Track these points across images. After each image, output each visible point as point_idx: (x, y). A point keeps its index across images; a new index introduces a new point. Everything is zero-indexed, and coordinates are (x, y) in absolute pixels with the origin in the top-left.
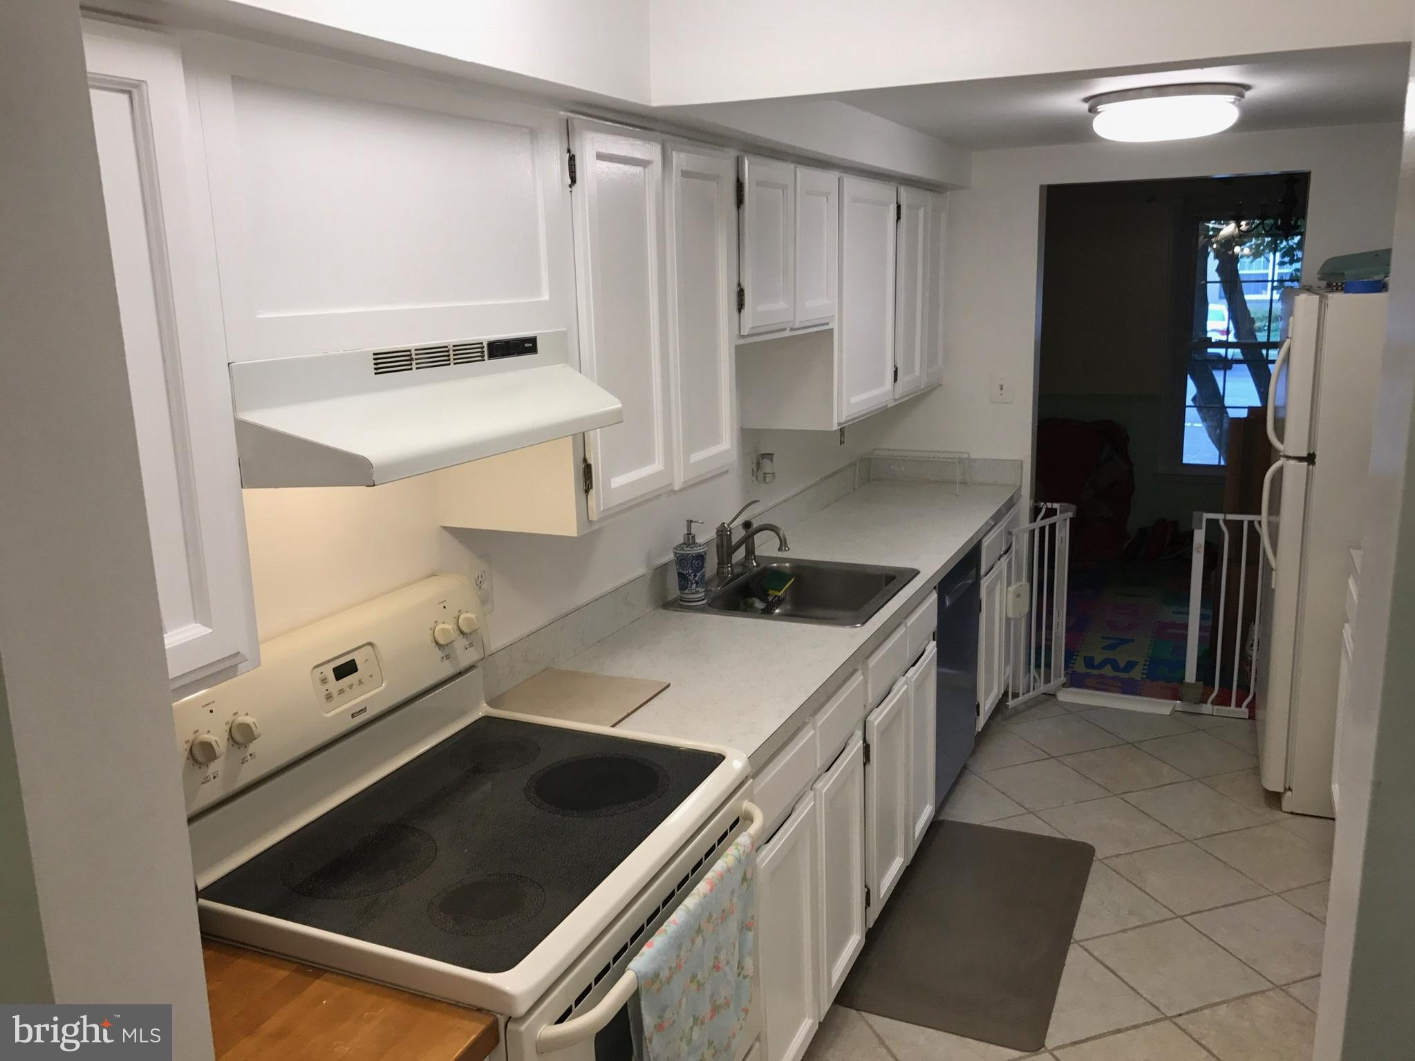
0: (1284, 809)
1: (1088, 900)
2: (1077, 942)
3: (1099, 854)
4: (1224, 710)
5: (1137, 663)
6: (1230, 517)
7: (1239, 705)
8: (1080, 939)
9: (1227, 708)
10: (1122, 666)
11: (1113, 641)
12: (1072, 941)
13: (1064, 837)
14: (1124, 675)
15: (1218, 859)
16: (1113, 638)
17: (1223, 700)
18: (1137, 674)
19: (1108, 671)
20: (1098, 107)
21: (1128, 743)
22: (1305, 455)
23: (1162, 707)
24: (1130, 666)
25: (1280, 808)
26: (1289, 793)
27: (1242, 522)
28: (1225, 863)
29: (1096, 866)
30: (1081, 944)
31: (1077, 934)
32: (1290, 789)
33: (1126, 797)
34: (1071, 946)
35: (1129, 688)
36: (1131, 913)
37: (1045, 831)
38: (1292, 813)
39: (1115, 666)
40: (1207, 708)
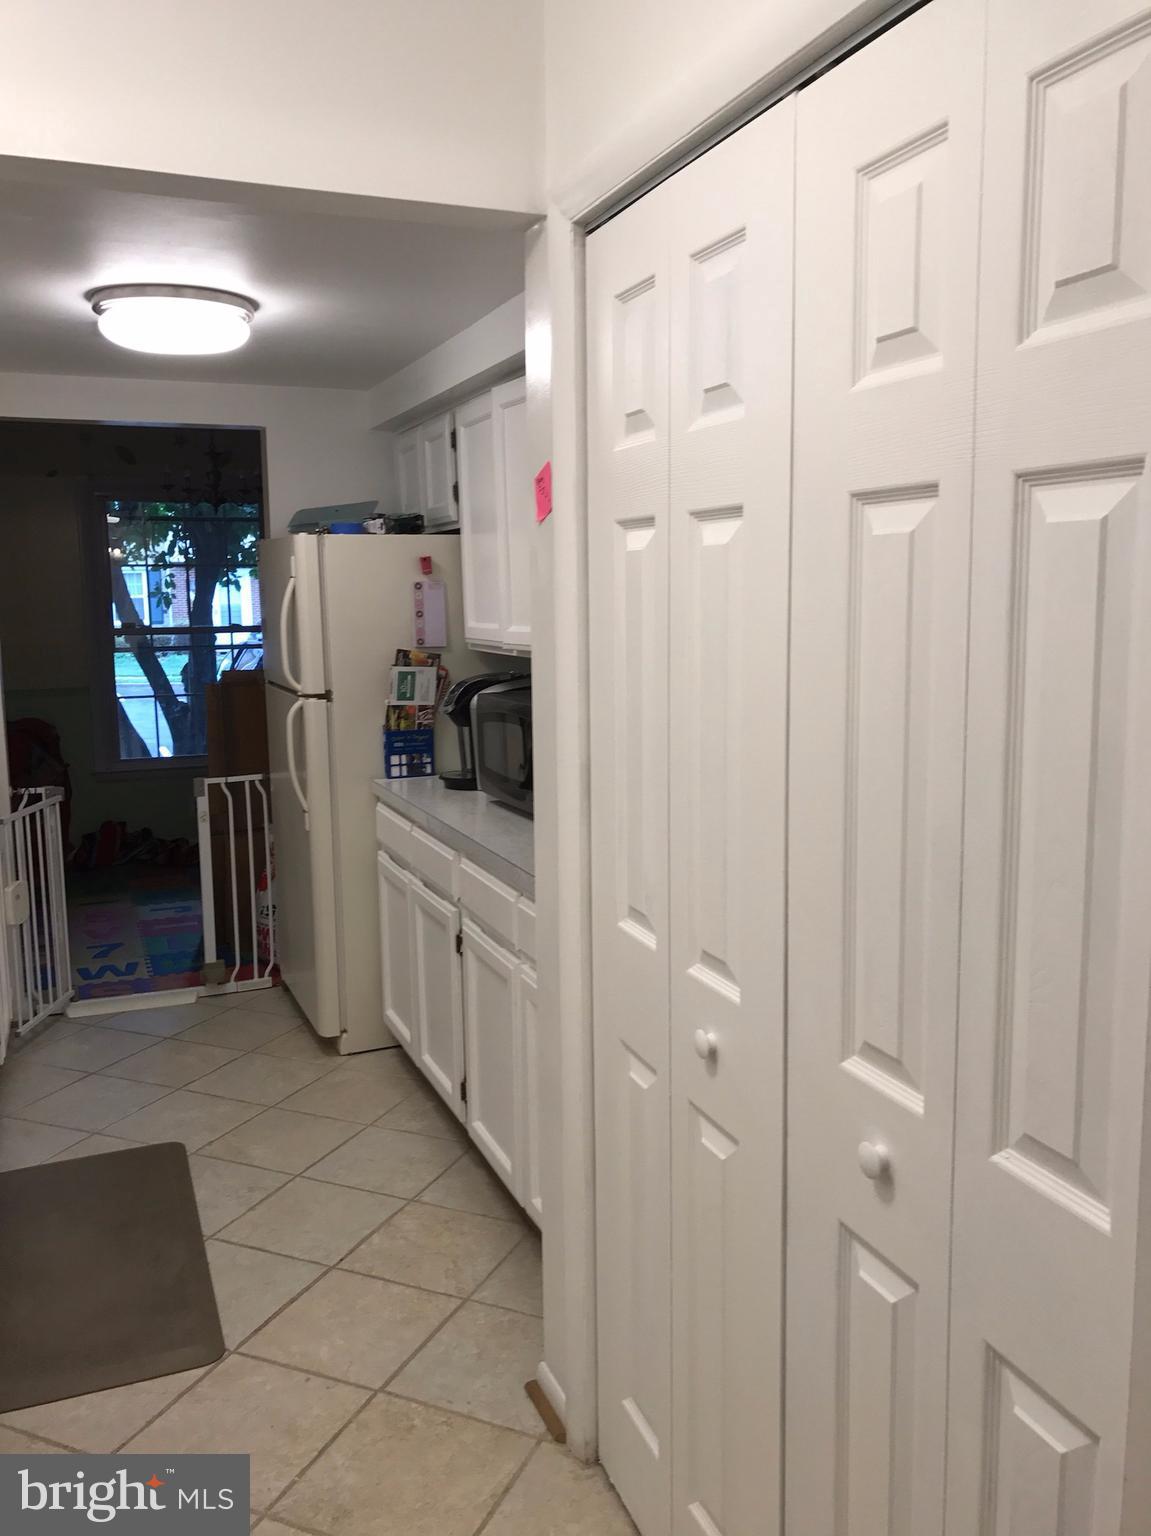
0: (342, 1053)
1: (201, 1194)
2: (211, 1237)
3: (190, 1149)
4: (247, 984)
5: (137, 964)
6: (231, 779)
7: (261, 975)
8: (212, 1233)
9: (250, 981)
10: (123, 969)
11: (104, 948)
12: (205, 1238)
13: (144, 1145)
14: (130, 978)
15: (305, 1114)
16: (101, 947)
17: (245, 974)
18: (143, 972)
19: (109, 977)
20: (101, 303)
21: (165, 1038)
22: (323, 692)
23: (187, 997)
24: (131, 968)
25: (338, 1053)
26: (345, 1035)
27: (243, 782)
28: (314, 1115)
29: (192, 1161)
30: (216, 1237)
31: (206, 1230)
32: (345, 1031)
33: (191, 1087)
34: (206, 1243)
35: (140, 987)
36: (251, 1190)
37: (122, 1146)
38: (349, 1055)
39: (117, 972)
40: (232, 986)
